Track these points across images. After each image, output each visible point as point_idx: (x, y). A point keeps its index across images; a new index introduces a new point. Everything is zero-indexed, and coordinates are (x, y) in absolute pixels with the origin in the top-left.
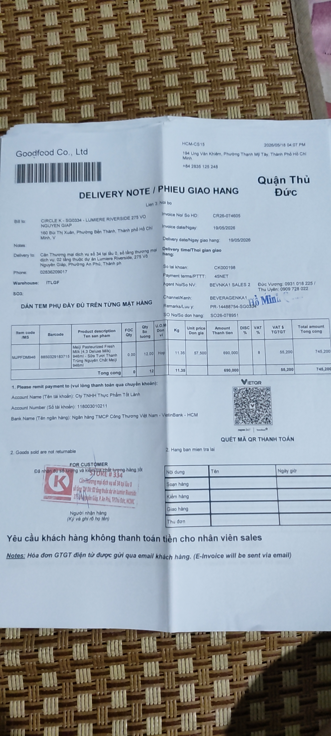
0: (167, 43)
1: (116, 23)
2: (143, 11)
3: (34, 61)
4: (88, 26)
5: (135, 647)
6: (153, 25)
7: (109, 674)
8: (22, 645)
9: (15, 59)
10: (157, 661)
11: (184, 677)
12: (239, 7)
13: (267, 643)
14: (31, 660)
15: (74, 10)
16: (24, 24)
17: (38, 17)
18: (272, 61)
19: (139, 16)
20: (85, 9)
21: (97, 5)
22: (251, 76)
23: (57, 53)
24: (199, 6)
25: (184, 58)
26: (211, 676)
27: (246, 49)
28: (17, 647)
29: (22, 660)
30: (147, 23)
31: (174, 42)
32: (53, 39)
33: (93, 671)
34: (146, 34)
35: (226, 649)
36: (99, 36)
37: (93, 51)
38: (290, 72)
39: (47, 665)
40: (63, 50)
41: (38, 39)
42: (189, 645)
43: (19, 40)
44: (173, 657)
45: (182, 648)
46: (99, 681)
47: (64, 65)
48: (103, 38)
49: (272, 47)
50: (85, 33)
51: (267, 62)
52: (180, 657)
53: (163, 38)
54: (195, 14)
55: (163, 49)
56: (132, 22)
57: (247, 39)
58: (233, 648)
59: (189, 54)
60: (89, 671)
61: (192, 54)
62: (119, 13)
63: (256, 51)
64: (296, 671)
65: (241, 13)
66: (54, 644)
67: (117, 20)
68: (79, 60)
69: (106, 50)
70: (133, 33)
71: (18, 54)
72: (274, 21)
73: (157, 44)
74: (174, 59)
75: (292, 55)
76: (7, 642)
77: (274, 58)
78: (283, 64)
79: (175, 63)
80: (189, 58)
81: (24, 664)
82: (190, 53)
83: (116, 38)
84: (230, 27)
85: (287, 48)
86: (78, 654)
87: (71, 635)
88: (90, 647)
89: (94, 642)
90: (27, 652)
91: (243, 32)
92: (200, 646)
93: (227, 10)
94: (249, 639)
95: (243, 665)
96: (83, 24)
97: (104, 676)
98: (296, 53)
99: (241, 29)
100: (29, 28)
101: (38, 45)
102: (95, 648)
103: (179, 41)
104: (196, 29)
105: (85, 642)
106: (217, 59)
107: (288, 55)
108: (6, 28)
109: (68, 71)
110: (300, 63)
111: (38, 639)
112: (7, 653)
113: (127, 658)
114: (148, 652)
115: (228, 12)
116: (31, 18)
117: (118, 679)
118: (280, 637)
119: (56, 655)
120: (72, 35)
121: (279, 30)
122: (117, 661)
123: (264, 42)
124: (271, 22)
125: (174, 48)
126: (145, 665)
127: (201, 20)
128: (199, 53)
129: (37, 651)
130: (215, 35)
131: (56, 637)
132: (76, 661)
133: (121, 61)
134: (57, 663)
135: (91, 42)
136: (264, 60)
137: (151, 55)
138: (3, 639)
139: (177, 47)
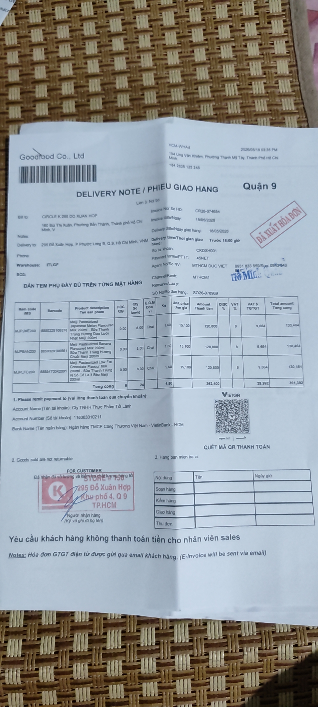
0: (175, 77)
1: (127, 56)
2: (153, 46)
3: (48, 91)
4: (100, 59)
5: (134, 667)
6: (162, 59)
7: (108, 693)
8: (23, 664)
9: (29, 88)
10: (155, 681)
11: (182, 697)
12: (244, 44)
13: (264, 665)
14: (31, 678)
15: (87, 43)
16: (38, 55)
17: (52, 48)
18: (275, 96)
19: (149, 50)
20: (98, 43)
21: (109, 39)
22: (255, 111)
23: (69, 83)
24: (206, 42)
25: (191, 91)
26: (209, 697)
27: (251, 84)
28: (18, 665)
29: (23, 679)
30: (157, 57)
31: (182, 76)
32: (66, 70)
33: (92, 690)
34: (155, 67)
35: (225, 671)
36: (111, 68)
37: (104, 82)
38: (293, 108)
39: (48, 684)
40: (75, 81)
41: (51, 70)
42: (188, 666)
43: (33, 69)
44: (172, 677)
45: (181, 670)
46: (98, 699)
47: (76, 95)
48: (114, 70)
49: (275, 83)
50: (97, 65)
51: (270, 97)
52: (179, 678)
53: (172, 72)
54: (203, 50)
55: (171, 82)
56: (142, 56)
57: (252, 75)
58: (231, 670)
59: (196, 88)
60: (89, 690)
61: (199, 88)
62: (129, 47)
63: (260, 87)
64: (292, 694)
65: (247, 51)
66: (55, 663)
67: (128, 53)
68: (90, 91)
69: (117, 82)
70: (143, 66)
71: (32, 83)
72: (278, 59)
73: (166, 78)
74: (182, 92)
75: (294, 91)
76: (9, 660)
77: (277, 94)
78: (286, 100)
79: (182, 96)
80: (196, 91)
81: (24, 683)
82: (198, 87)
83: (127, 70)
84: (236, 63)
85: (289, 84)
86: (79, 673)
87: (72, 654)
88: (90, 667)
89: (94, 662)
90: (27, 670)
91: (248, 68)
92: (198, 668)
93: (233, 47)
94: (247, 661)
95: (240, 686)
96: (95, 56)
97: (104, 695)
98: (299, 89)
99: (247, 65)
100: (44, 59)
101: (51, 75)
102: (94, 668)
103: (187, 75)
104: (203, 64)
105: (85, 662)
106: (223, 94)
107: (290, 91)
108: (21, 58)
109: (80, 100)
110: (302, 99)
111: (39, 658)
112: (8, 671)
113: (127, 678)
114: (147, 672)
115: (234, 49)
116: (46, 49)
117: (117, 698)
118: (277, 659)
119: (56, 674)
120: (84, 66)
121: (283, 67)
122: (117, 680)
123: (268, 78)
124: (275, 59)
125: (182, 81)
126: (144, 684)
127: (208, 56)
128: (206, 87)
129: (37, 669)
130: (221, 70)
131: (56, 656)
132: (75, 681)
133: (131, 93)
134: (57, 682)
135: (102, 73)
136: (268, 95)
137: (160, 88)
138: (4, 656)
139: (185, 80)
